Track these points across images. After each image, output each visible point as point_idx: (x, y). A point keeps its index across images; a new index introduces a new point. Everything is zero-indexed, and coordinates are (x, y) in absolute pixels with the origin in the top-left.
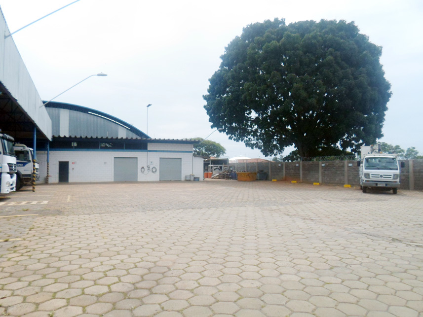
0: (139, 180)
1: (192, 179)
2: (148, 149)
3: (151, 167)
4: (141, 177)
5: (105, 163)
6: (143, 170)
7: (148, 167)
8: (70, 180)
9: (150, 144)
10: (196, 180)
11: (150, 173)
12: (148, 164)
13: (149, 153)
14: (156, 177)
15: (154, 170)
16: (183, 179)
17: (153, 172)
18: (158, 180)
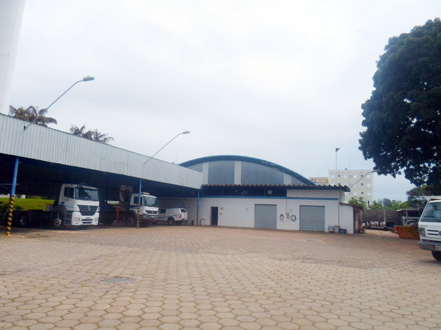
0: (278, 228)
1: (337, 230)
2: (288, 196)
3: (291, 215)
4: (280, 225)
5: (247, 209)
6: (282, 217)
7: (288, 215)
8: (219, 224)
9: (290, 190)
10: (343, 232)
11: (290, 221)
12: (288, 212)
13: (288, 200)
14: (296, 226)
15: (294, 218)
16: (326, 230)
17: (292, 220)
18: (298, 229)
